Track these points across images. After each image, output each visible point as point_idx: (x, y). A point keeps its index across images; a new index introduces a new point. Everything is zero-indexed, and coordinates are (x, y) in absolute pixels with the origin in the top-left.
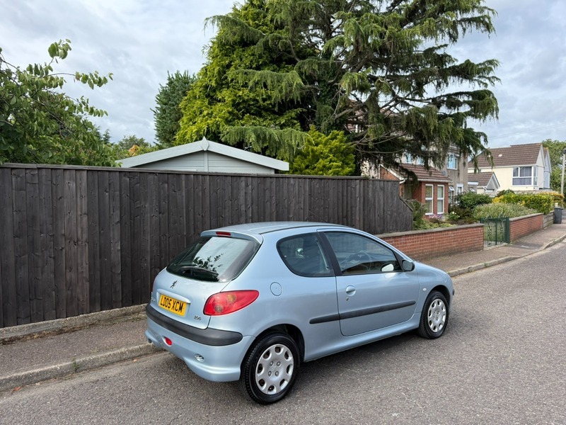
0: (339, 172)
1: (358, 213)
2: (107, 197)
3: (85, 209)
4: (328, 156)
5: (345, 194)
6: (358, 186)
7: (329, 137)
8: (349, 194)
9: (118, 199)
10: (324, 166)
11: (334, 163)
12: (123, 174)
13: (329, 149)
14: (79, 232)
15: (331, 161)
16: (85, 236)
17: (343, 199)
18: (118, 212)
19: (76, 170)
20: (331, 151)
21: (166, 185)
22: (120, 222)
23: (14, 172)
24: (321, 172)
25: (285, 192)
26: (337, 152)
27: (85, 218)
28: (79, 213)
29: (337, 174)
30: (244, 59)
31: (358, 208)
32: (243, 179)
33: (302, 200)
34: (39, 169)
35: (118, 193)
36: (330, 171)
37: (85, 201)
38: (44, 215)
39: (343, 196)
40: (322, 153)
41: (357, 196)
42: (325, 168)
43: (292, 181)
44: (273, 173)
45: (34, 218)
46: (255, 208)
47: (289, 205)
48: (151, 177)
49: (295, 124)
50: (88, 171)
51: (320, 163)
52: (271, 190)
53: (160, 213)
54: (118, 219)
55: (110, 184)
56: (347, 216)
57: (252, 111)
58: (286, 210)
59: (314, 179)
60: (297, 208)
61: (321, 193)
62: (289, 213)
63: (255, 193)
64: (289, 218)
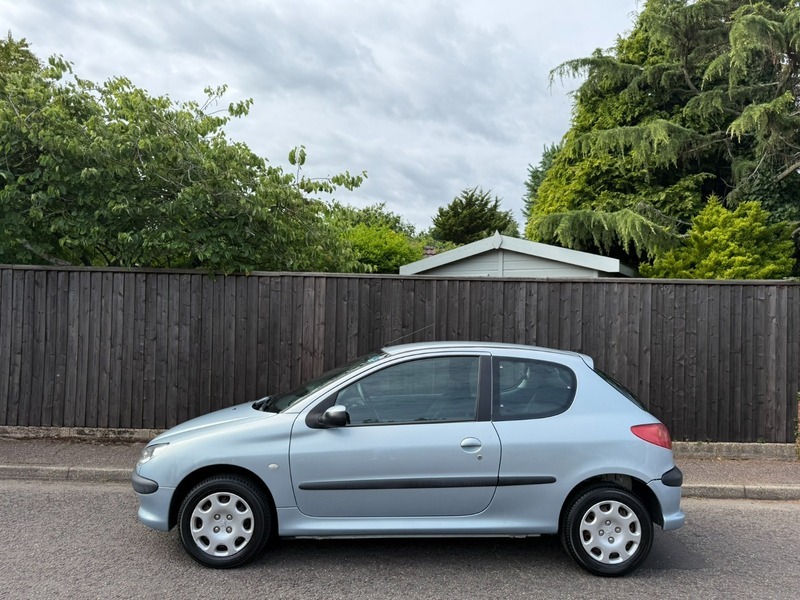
0: (748, 273)
1: (772, 346)
2: (345, 307)
3: (322, 319)
4: (728, 246)
5: (739, 310)
6: (773, 299)
7: (736, 213)
8: (750, 311)
9: (356, 308)
10: (718, 263)
11: (740, 258)
12: (363, 281)
13: (729, 233)
14: (316, 343)
15: (732, 254)
16: (321, 347)
17: (733, 321)
18: (356, 324)
19: (316, 277)
20: (732, 237)
21: (413, 294)
22: (358, 334)
23: (261, 280)
24: (711, 274)
25: (602, 304)
26: (744, 238)
27: (322, 328)
28: (317, 322)
29: (744, 277)
30: (613, 112)
31: (772, 338)
32: (523, 285)
33: (637, 318)
34: (282, 276)
35: (357, 302)
36: (729, 271)
37: (322, 310)
38: (284, 323)
39: (733, 314)
40: (716, 241)
41: (772, 314)
42: (718, 267)
43: (616, 288)
44: (595, 276)
45: (275, 325)
46: (544, 327)
47: (609, 327)
48: (395, 283)
49: (686, 197)
50: (327, 278)
51: (710, 260)
52: (573, 300)
53: (404, 327)
54: (356, 332)
55: (349, 292)
56: (743, 350)
57: (617, 186)
58: (602, 333)
59: (664, 284)
60: (626, 330)
61: (679, 308)
62: (608, 337)
63: (543, 305)
64: (608, 346)
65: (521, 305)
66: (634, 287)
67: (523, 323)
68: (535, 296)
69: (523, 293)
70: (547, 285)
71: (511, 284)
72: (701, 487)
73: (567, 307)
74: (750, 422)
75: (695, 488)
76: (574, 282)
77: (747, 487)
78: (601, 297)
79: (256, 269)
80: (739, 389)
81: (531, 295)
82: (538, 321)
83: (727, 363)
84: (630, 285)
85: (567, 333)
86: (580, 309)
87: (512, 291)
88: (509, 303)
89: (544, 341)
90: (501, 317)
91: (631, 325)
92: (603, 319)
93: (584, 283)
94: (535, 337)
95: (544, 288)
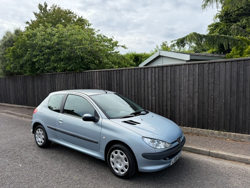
2: (103, 80)
5: (242, 72)
9: (106, 80)
12: (107, 71)
17: (238, 77)
18: (106, 85)
19: (96, 71)
21: (119, 74)
23: (86, 73)
25: (178, 74)
28: (98, 84)
32: (150, 69)
34: (89, 72)
35: (106, 78)
37: (98, 81)
39: (238, 74)
45: (89, 85)
46: (157, 83)
47: (181, 83)
48: (114, 71)
52: (167, 73)
53: (117, 85)
55: (104, 75)
56: (244, 91)
58: (178, 85)
59: (204, 63)
60: (187, 83)
61: (211, 73)
62: (180, 86)
63: (157, 75)
64: (180, 90)
65: (150, 76)
66: (191, 65)
67: (150, 83)
68: (154, 72)
69: (150, 72)
70: (158, 68)
72: (190, 148)
73: (165, 76)
74: (247, 125)
75: (187, 148)
76: (167, 66)
77: (211, 151)
78: (177, 71)
80: (241, 109)
81: (153, 72)
82: (155, 81)
83: (235, 97)
84: (189, 65)
85: (165, 86)
86: (170, 76)
87: (147, 71)
88: (146, 76)
89: (157, 89)
90: (143, 80)
91: (189, 82)
92: (178, 79)
93: (171, 66)
94: (154, 87)
95: (157, 69)
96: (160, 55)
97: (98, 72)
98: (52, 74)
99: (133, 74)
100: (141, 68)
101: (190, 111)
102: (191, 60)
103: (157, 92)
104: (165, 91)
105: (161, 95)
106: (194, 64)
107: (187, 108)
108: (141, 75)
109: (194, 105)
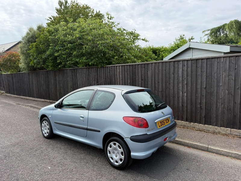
2: (126, 75)
3: (121, 78)
9: (129, 75)
12: (131, 66)
18: (129, 80)
19: (119, 66)
21: (144, 69)
23: (108, 68)
27: (121, 81)
32: (181, 62)
34: (112, 66)
35: (129, 73)
38: (113, 80)
45: (111, 80)
46: (190, 78)
47: (219, 78)
48: (139, 66)
53: (142, 80)
54: (129, 82)
55: (127, 70)
58: (216, 80)
60: (227, 79)
62: (218, 82)
63: (189, 70)
64: (218, 86)
65: (181, 70)
66: (232, 58)
67: (181, 77)
68: (186, 66)
69: (181, 66)
70: (191, 61)
71: (177, 62)
72: (236, 154)
73: (199, 70)
75: (232, 153)
76: (202, 59)
78: (215, 65)
79: (107, 65)
81: (184, 66)
82: (187, 76)
84: (230, 58)
85: (199, 81)
86: (205, 70)
87: (177, 65)
88: (176, 69)
89: (190, 84)
90: (173, 75)
91: (230, 76)
92: (216, 74)
93: (207, 59)
94: (186, 83)
95: (190, 63)
96: (190, 47)
97: (121, 67)
98: (74, 69)
99: (160, 68)
100: (166, 62)
101: (230, 109)
102: (231, 52)
103: (189, 88)
104: (199, 87)
105: (194, 91)
106: (236, 56)
107: (226, 106)
108: (170, 69)
109: (235, 103)
